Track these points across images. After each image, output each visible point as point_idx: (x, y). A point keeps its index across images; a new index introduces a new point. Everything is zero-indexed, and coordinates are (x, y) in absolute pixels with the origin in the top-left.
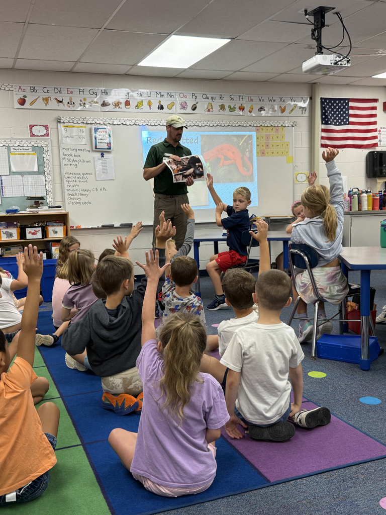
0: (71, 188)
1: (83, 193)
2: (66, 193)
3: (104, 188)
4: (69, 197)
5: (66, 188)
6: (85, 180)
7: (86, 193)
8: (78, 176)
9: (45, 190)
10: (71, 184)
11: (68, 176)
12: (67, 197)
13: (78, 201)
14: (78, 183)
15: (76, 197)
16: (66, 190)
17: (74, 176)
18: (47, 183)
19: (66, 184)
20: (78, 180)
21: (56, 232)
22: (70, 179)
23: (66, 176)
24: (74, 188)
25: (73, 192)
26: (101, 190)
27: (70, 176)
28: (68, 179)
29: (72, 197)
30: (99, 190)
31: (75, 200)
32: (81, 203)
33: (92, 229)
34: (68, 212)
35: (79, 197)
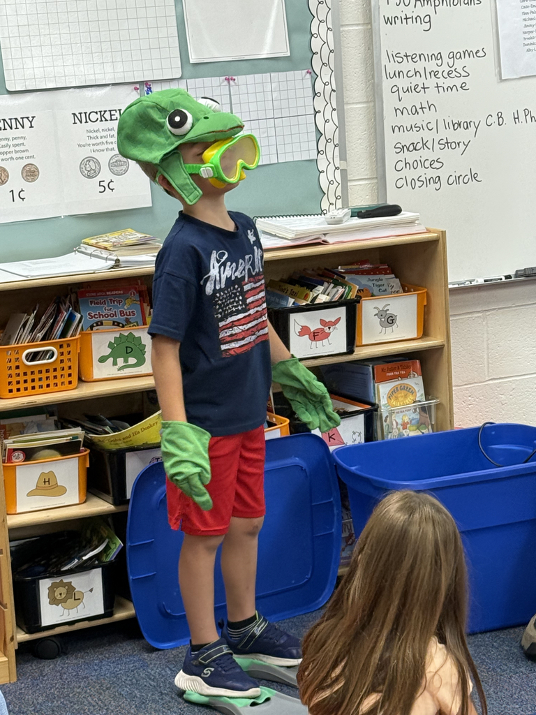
0: (407, 120)
1: (453, 136)
2: (390, 139)
3: (527, 112)
4: (401, 156)
5: (390, 120)
6: (458, 82)
7: (461, 135)
8: (432, 65)
9: (313, 136)
10: (410, 100)
11: (398, 67)
12: (391, 157)
13: (431, 173)
14: (431, 95)
15: (425, 154)
16: (388, 130)
17: (420, 66)
18: (319, 104)
19: (390, 101)
20: (431, 82)
21: (390, 320)
22: (403, 83)
23: (392, 67)
24: (418, 119)
25: (414, 137)
26: (516, 118)
27: (407, 66)
28: (396, 81)
29: (411, 157)
30: (508, 118)
31: (420, 171)
32: (444, 181)
33: (490, 286)
34: (443, 233)
35: (437, 154)
